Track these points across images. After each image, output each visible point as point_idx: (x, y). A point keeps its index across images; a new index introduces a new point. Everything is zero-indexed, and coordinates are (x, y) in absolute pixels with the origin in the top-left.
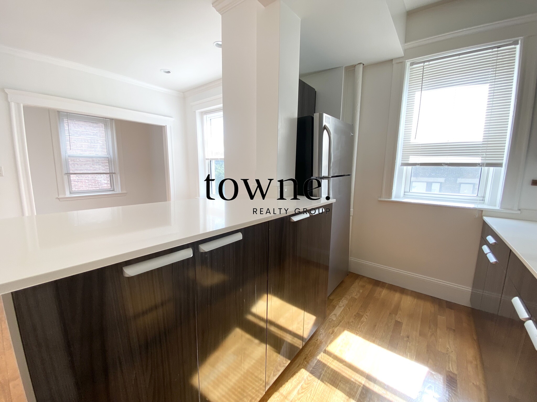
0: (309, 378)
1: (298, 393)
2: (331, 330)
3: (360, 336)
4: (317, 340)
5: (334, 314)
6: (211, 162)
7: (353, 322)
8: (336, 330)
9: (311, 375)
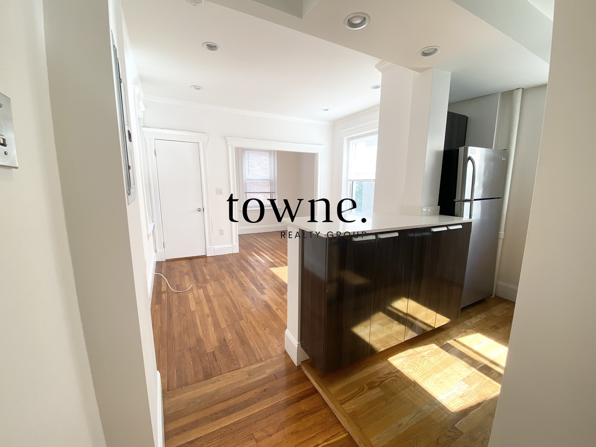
0: (438, 350)
1: (428, 354)
2: (463, 330)
3: (492, 339)
4: (449, 333)
5: (470, 322)
6: (353, 183)
7: (488, 330)
8: (468, 331)
9: (440, 348)
